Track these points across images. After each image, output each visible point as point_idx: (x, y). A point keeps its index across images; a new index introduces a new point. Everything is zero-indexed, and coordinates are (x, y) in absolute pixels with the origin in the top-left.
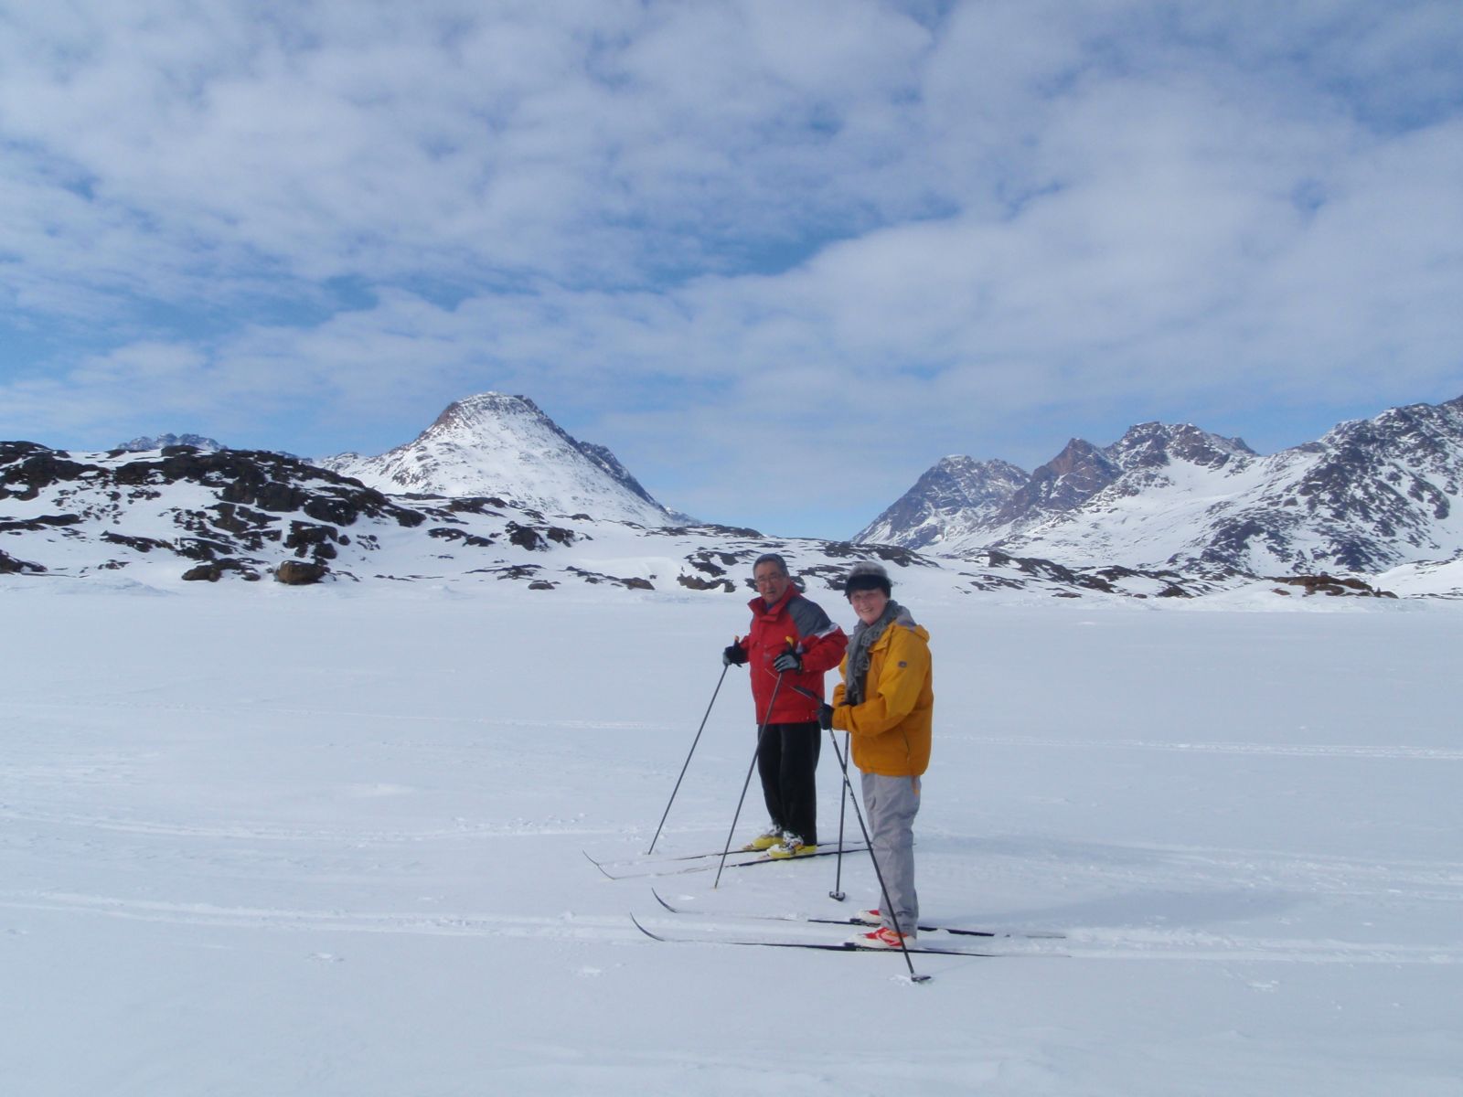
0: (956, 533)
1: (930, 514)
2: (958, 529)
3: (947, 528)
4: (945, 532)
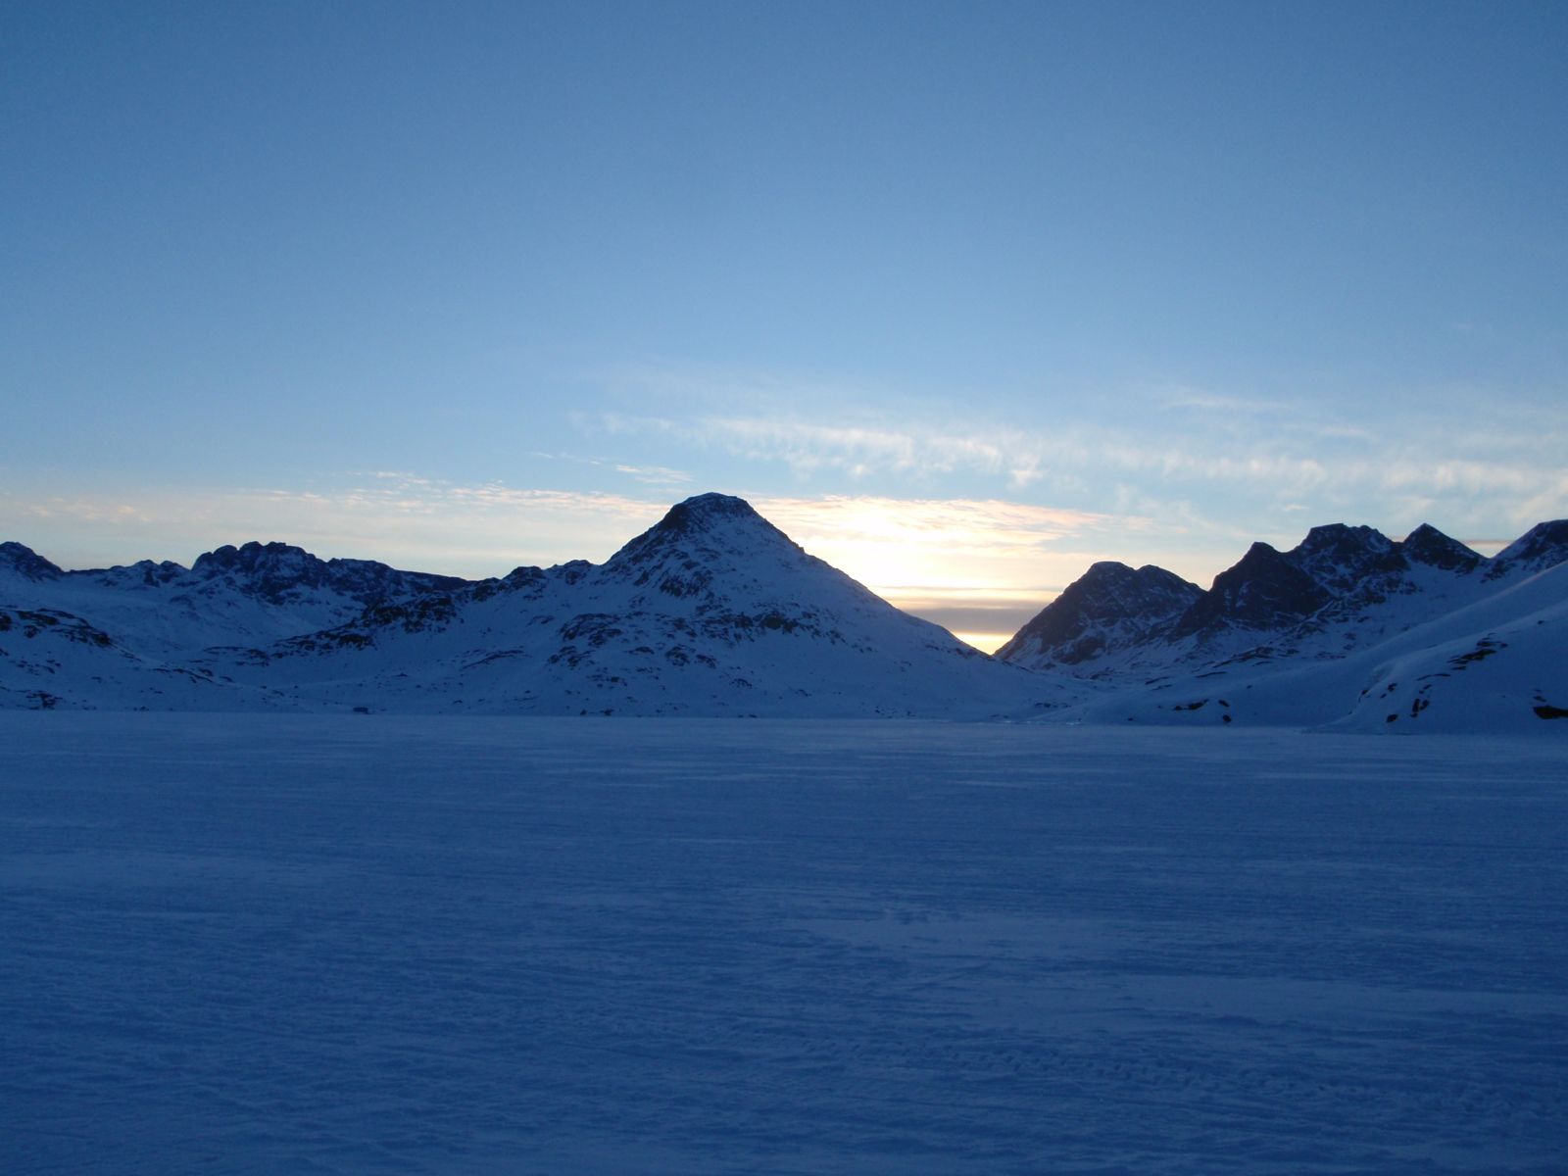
4: (1107, 645)
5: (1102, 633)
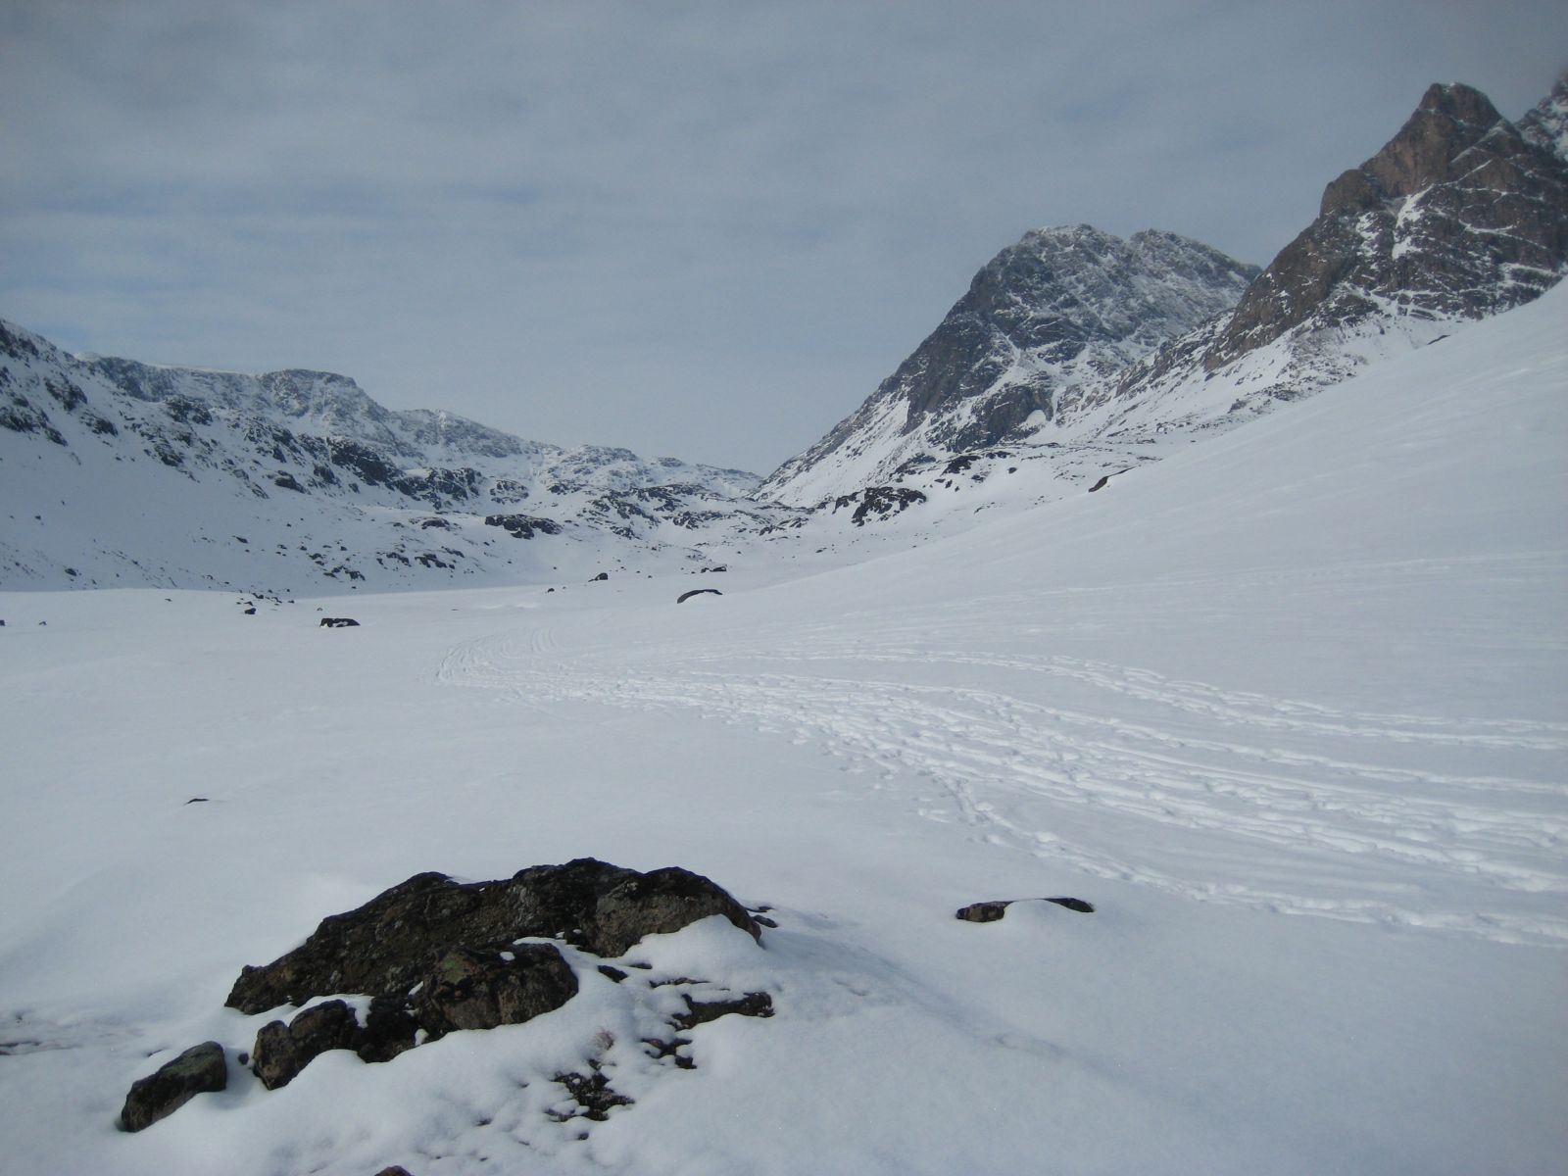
0: (1083, 401)
1: (1008, 362)
2: (1088, 392)
3: (1058, 392)
4: (1054, 401)
5: (1044, 376)
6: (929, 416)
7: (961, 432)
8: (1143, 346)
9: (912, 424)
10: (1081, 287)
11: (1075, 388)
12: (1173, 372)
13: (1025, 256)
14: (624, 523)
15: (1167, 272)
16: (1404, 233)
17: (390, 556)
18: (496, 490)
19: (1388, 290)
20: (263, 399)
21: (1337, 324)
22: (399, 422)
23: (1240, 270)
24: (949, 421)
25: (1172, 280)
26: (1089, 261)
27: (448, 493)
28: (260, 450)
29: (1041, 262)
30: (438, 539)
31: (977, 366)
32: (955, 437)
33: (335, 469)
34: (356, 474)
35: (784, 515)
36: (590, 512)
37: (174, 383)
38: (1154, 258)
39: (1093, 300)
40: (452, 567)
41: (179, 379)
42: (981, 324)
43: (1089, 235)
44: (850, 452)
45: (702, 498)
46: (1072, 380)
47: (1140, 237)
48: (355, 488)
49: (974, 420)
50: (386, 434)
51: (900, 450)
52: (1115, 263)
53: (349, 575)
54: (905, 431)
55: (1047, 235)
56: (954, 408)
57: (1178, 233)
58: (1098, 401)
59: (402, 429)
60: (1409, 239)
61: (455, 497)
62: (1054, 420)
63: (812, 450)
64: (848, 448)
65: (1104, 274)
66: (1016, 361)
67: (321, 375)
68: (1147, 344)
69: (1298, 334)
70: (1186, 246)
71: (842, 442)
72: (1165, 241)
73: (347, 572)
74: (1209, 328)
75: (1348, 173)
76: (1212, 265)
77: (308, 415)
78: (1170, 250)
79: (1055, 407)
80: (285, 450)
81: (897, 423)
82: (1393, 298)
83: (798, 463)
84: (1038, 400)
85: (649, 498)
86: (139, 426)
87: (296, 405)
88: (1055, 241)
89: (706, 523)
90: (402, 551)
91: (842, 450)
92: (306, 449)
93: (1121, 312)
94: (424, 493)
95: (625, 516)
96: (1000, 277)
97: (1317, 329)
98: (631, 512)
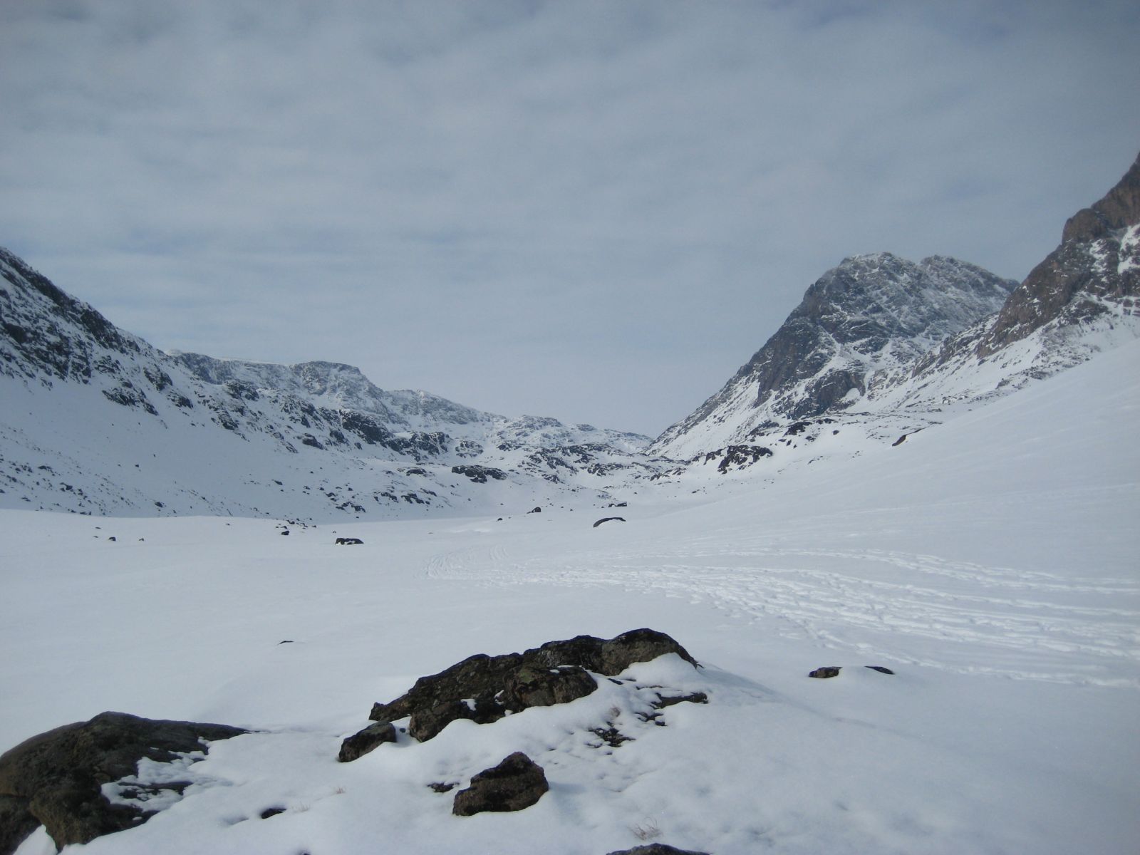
0: (887, 381)
1: (832, 353)
2: (891, 375)
3: (869, 375)
6: (774, 393)
7: (798, 405)
8: (931, 340)
9: (761, 399)
10: (885, 298)
11: (881, 372)
12: (954, 359)
13: (843, 276)
14: (552, 472)
15: (948, 286)
16: (1126, 254)
17: (383, 495)
18: (460, 448)
19: (1115, 297)
20: (294, 383)
21: (1077, 322)
22: (390, 399)
23: (1003, 284)
24: (789, 397)
25: (952, 292)
26: (889, 279)
27: (425, 450)
28: (292, 418)
29: (855, 280)
30: (417, 484)
31: (808, 356)
32: (793, 408)
33: (345, 432)
34: (360, 436)
35: (668, 466)
36: (527, 463)
37: (233, 371)
38: (938, 276)
39: (894, 307)
40: (428, 503)
41: (236, 368)
42: (811, 325)
43: (890, 260)
44: (716, 420)
45: (609, 453)
46: (879, 366)
47: (927, 261)
48: (359, 446)
49: (807, 396)
50: (382, 407)
51: (752, 418)
52: (909, 280)
53: (354, 508)
54: (756, 405)
55: (859, 260)
56: (792, 387)
57: (955, 258)
58: (898, 381)
59: (393, 404)
60: (1130, 259)
61: (431, 453)
62: (866, 395)
63: (689, 418)
64: (715, 416)
65: (902, 288)
66: (838, 353)
67: (336, 365)
68: (935, 339)
69: (1047, 330)
70: (962, 266)
71: (710, 413)
72: (946, 264)
73: (352, 506)
74: (980, 326)
75: (1083, 211)
76: (981, 281)
77: (326, 394)
78: (950, 270)
79: (867, 386)
80: (309, 418)
81: (751, 398)
82: (1119, 303)
83: (679, 428)
84: (854, 381)
85: (570, 454)
86: (208, 401)
87: (317, 386)
88: (865, 264)
89: (611, 472)
90: (392, 492)
91: (710, 418)
92: (325, 418)
93: (915, 316)
94: (408, 450)
95: (552, 467)
96: (825, 291)
97: (1062, 326)
98: (557, 464)
